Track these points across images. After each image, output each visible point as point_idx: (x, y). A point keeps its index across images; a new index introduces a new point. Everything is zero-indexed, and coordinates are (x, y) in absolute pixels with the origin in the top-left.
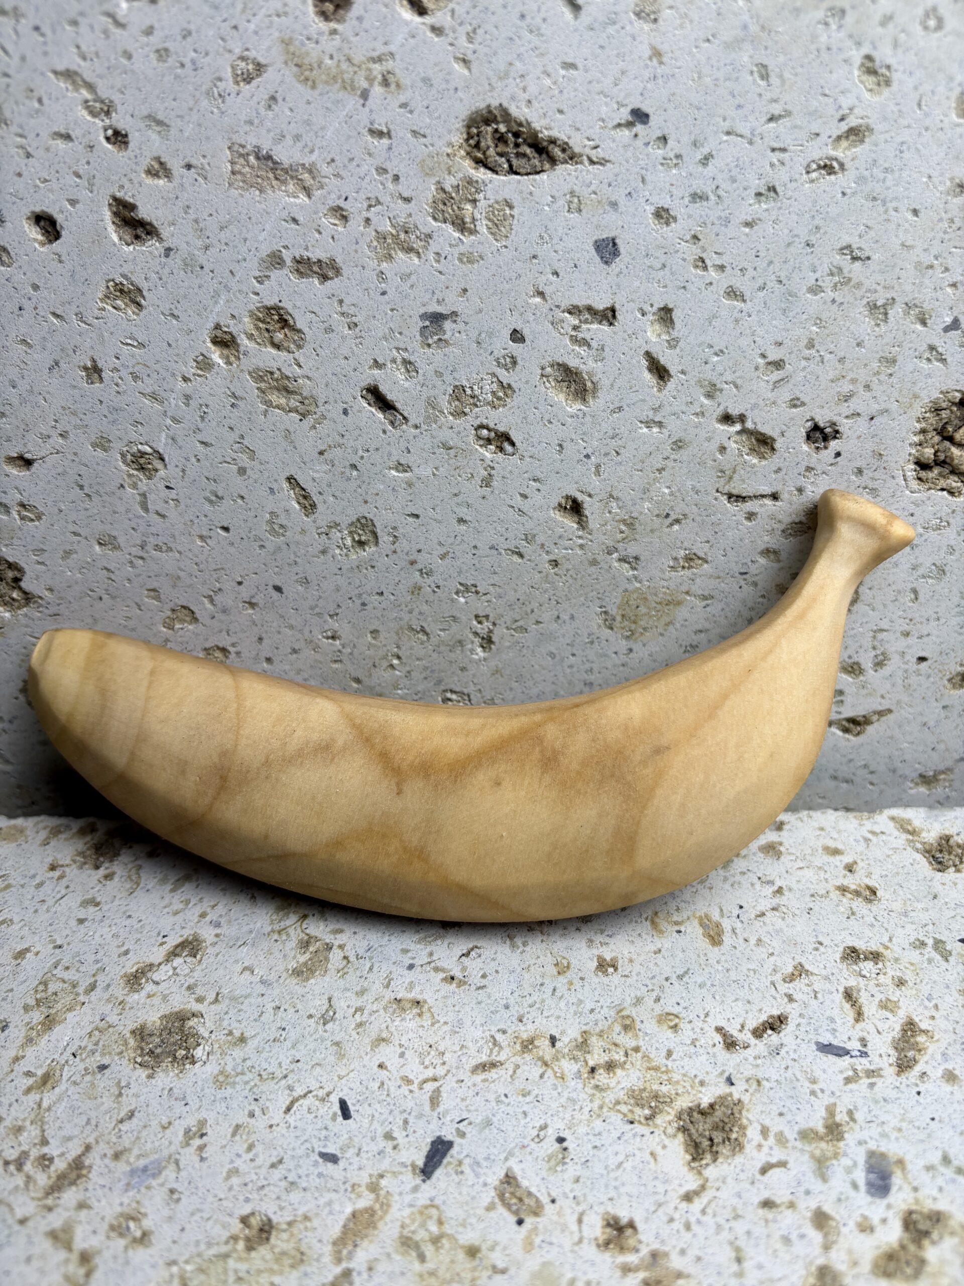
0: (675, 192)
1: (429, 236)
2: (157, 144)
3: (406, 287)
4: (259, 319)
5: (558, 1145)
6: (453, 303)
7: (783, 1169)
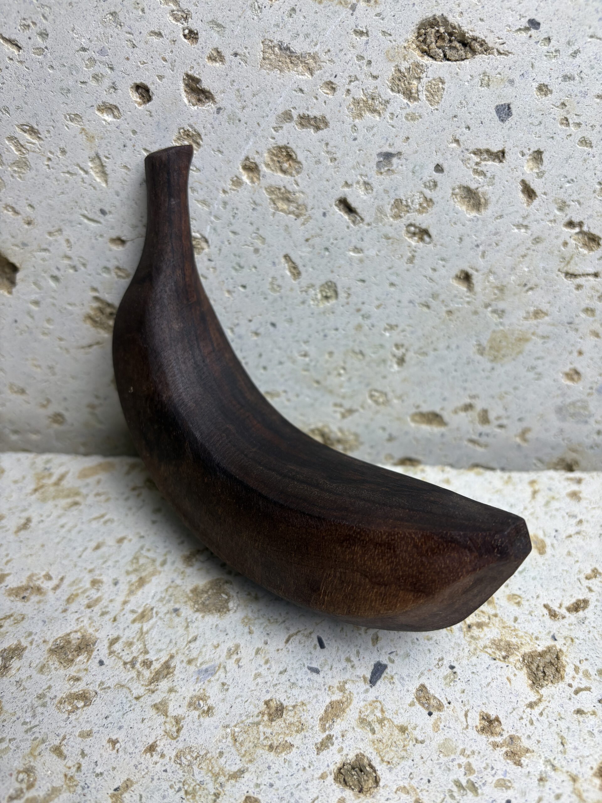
0: (552, 74)
1: (388, 102)
2: (217, 39)
3: (369, 135)
4: (274, 154)
5: (449, 670)
6: (399, 146)
7: (588, 692)
